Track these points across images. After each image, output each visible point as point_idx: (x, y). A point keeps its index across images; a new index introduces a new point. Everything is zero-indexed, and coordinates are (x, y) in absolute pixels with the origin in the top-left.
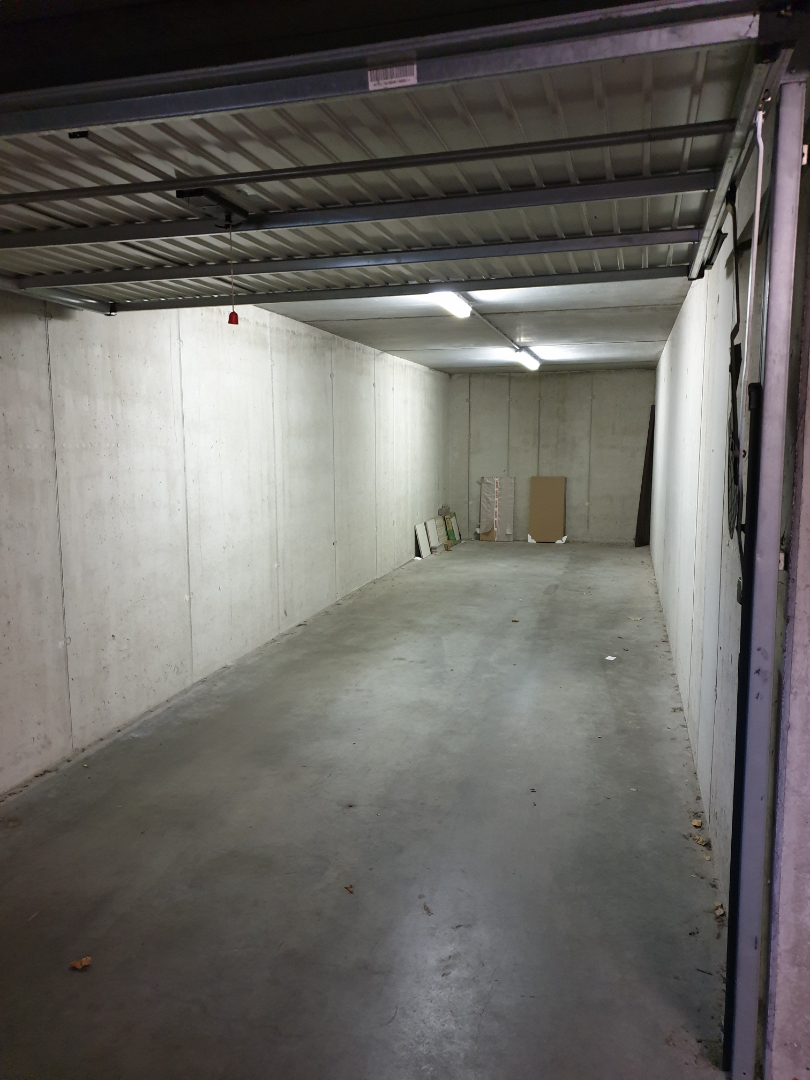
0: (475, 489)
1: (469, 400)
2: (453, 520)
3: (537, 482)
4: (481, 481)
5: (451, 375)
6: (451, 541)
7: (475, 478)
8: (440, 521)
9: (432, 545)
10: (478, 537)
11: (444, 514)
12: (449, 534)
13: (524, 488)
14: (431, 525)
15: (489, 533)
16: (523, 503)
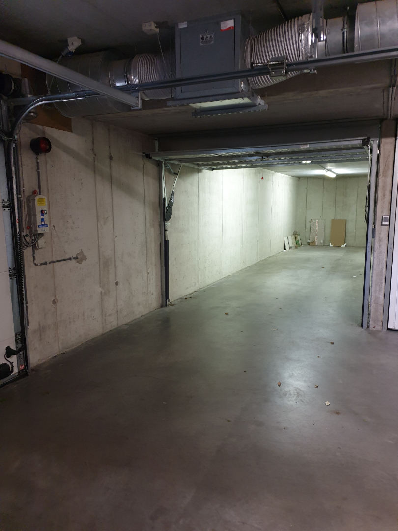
0: (308, 225)
1: (307, 188)
2: (299, 237)
3: (334, 222)
4: (311, 221)
5: (299, 178)
6: (298, 245)
7: (308, 220)
8: (293, 237)
9: (290, 246)
10: (309, 244)
11: (295, 234)
12: (297, 242)
13: (329, 224)
14: (290, 238)
15: (313, 242)
16: (328, 231)
